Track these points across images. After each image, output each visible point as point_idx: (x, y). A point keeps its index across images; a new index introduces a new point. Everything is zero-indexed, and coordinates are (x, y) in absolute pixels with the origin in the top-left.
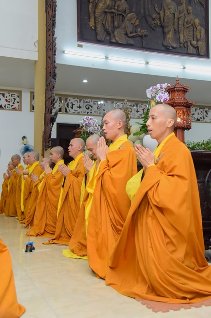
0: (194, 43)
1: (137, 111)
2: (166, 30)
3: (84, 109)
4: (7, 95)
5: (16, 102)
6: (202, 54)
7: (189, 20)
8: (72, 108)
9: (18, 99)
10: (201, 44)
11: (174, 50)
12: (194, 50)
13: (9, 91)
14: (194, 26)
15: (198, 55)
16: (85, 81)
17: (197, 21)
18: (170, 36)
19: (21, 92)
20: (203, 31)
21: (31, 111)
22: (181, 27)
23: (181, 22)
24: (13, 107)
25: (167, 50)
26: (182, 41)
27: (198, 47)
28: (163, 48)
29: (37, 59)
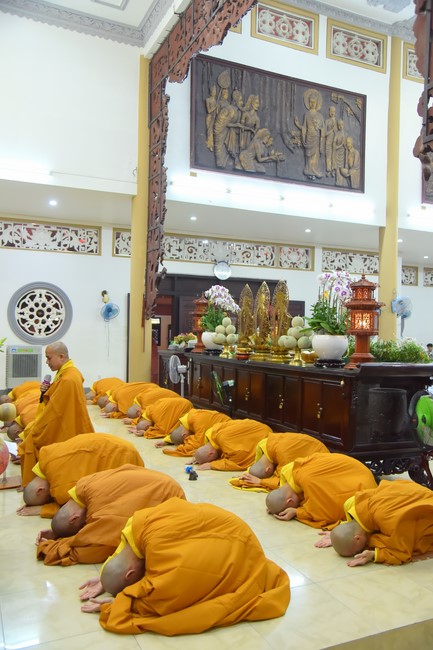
0: (345, 171)
1: (258, 257)
2: (309, 153)
3: (185, 252)
4: (80, 232)
5: (93, 242)
6: (355, 187)
7: (340, 139)
8: (169, 251)
9: (95, 239)
10: (354, 173)
11: (318, 181)
12: (345, 181)
13: (83, 227)
14: (346, 148)
15: (350, 188)
16: (193, 218)
17: (350, 140)
18: (314, 161)
19: (100, 228)
20: (357, 154)
21: (113, 255)
22: (329, 148)
23: (328, 143)
24: (90, 249)
25: (309, 180)
26: (329, 168)
27: (350, 177)
28: (304, 178)
29: (136, 194)
